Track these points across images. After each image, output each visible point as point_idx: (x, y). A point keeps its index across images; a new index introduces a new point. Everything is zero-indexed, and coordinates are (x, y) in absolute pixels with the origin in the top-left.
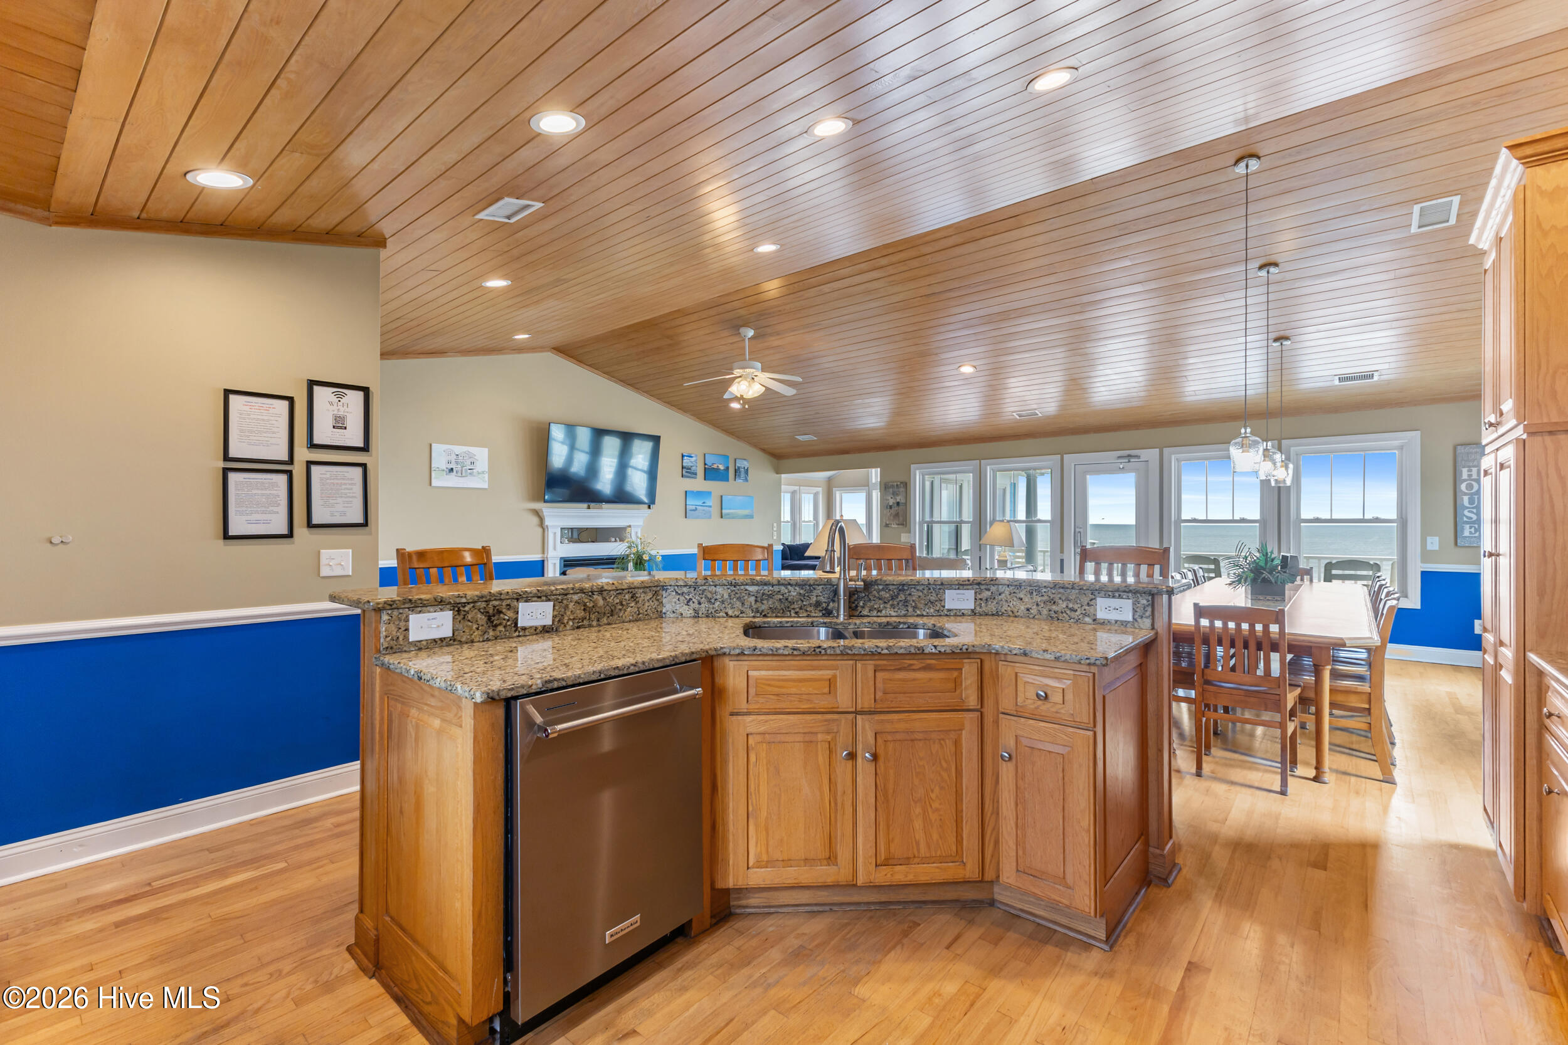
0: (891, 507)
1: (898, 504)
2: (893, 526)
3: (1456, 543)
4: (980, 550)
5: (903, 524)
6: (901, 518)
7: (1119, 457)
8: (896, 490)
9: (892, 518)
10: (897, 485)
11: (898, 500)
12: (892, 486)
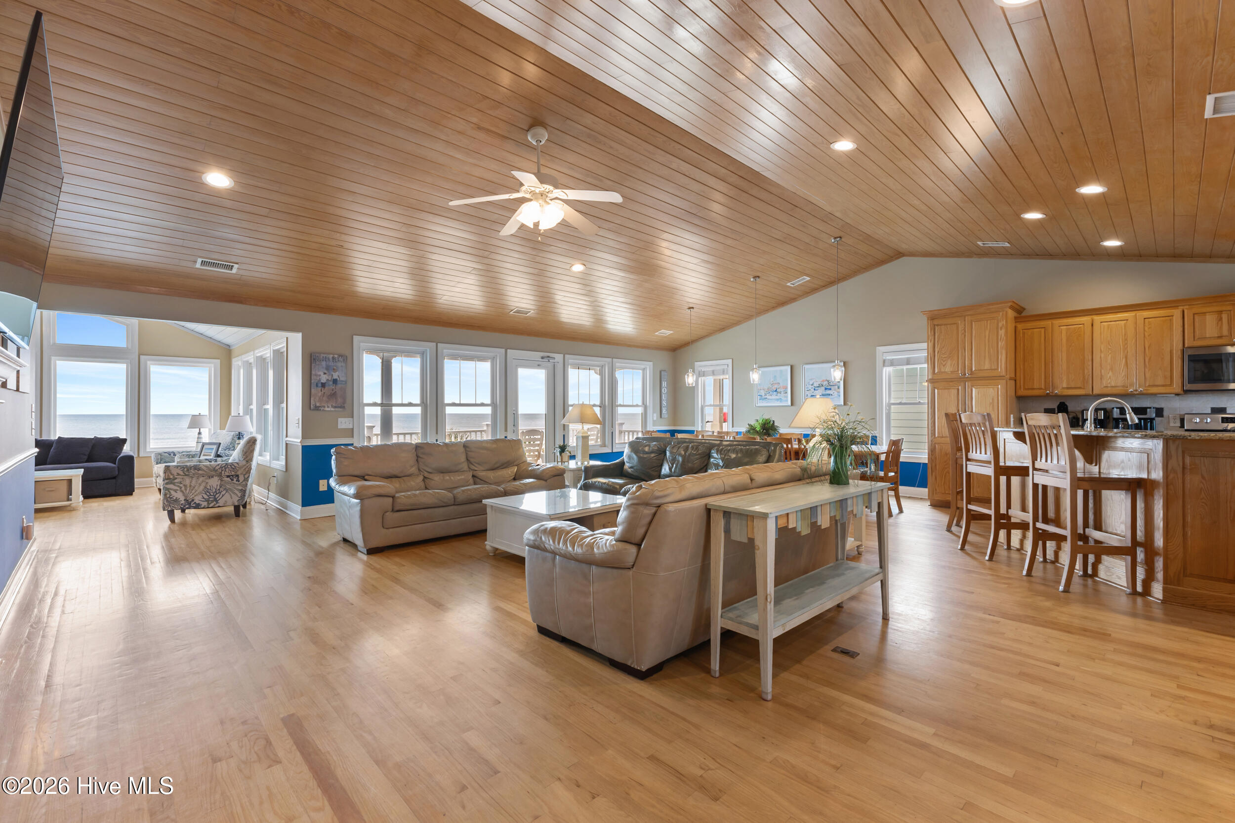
0: (323, 385)
1: (335, 381)
2: (327, 409)
3: (661, 417)
4: (437, 433)
5: (343, 407)
6: (340, 400)
7: (543, 358)
8: (331, 364)
9: (325, 398)
10: (333, 358)
11: (335, 377)
12: (326, 359)
